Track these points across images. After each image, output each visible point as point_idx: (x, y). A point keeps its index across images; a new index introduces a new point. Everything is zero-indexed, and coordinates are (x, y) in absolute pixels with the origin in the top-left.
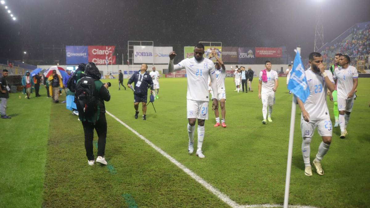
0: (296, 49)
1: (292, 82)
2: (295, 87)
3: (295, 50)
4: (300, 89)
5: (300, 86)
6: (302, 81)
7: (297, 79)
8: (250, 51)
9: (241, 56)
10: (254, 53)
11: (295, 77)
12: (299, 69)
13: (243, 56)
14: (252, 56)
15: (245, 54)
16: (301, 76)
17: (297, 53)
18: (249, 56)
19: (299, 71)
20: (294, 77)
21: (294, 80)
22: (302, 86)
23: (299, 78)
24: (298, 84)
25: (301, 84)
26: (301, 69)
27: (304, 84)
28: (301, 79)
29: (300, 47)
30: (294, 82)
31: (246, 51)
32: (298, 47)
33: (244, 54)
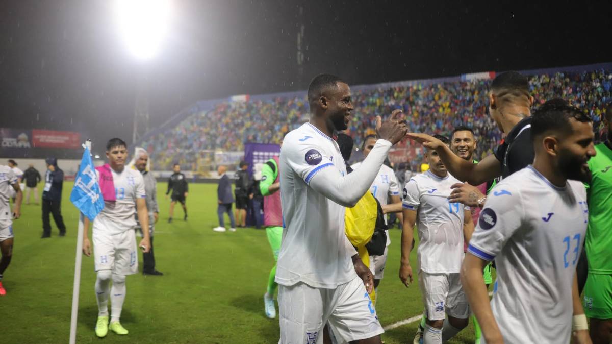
0: (85, 144)
1: (76, 191)
2: (80, 198)
3: (83, 145)
4: (87, 201)
5: (87, 197)
6: (90, 190)
7: (84, 186)
8: (23, 136)
9: (5, 143)
10: (30, 140)
11: (82, 184)
12: (87, 173)
13: (10, 144)
14: (27, 145)
15: (13, 140)
16: (90, 183)
17: (87, 149)
18: (20, 145)
19: (87, 175)
20: (80, 183)
21: (79, 188)
22: (90, 197)
23: (87, 185)
24: (85, 194)
25: (89, 194)
26: (90, 172)
27: (93, 194)
28: (89, 187)
29: (90, 141)
30: (79, 190)
31: (15, 136)
32: (88, 140)
33: (10, 140)
